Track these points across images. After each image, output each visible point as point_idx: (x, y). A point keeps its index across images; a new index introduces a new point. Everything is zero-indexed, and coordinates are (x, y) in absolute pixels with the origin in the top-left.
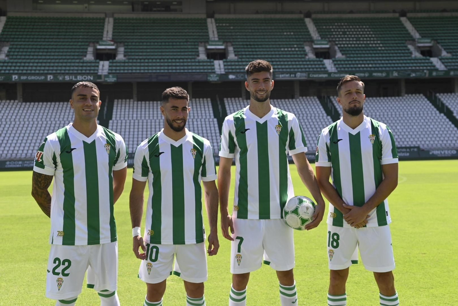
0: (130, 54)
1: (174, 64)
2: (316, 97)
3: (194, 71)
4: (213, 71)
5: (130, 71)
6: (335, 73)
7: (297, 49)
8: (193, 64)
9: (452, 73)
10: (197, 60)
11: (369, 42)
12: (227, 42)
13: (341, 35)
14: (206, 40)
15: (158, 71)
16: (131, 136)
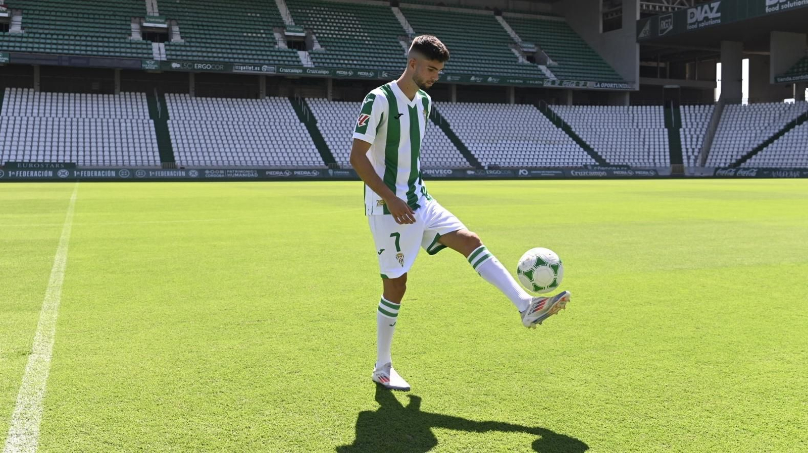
0: (30, 26)
1: (95, 44)
2: (286, 98)
3: (123, 54)
4: (151, 56)
5: (30, 50)
6: (311, 68)
7: (264, 35)
8: (123, 45)
9: (449, 78)
10: (127, 41)
11: (353, 34)
12: (171, 20)
13: (320, 22)
14: (142, 15)
15: (72, 52)
16: (29, 139)
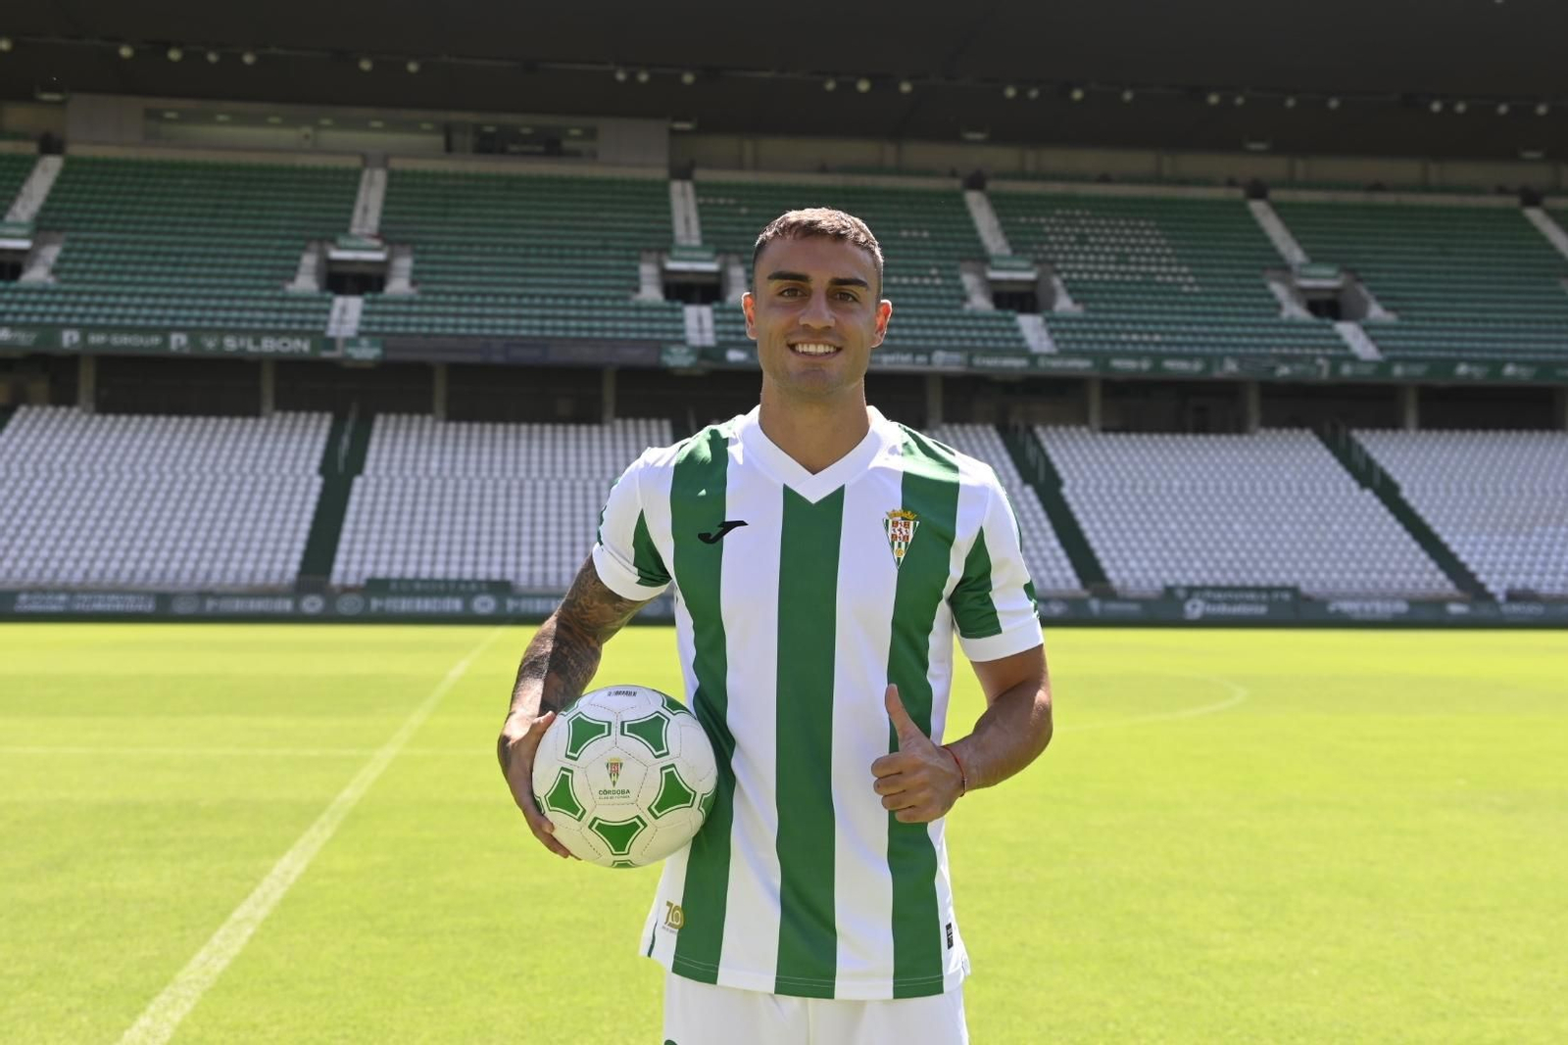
0: (427, 277)
1: (561, 312)
2: (991, 428)
3: (621, 335)
4: (680, 337)
5: (425, 330)
6: (1049, 356)
7: (938, 281)
8: (620, 314)
9: (1398, 370)
10: (631, 303)
11: (1153, 269)
12: (727, 253)
13: (1071, 244)
14: (664, 244)
15: (511, 332)
16: (418, 527)
